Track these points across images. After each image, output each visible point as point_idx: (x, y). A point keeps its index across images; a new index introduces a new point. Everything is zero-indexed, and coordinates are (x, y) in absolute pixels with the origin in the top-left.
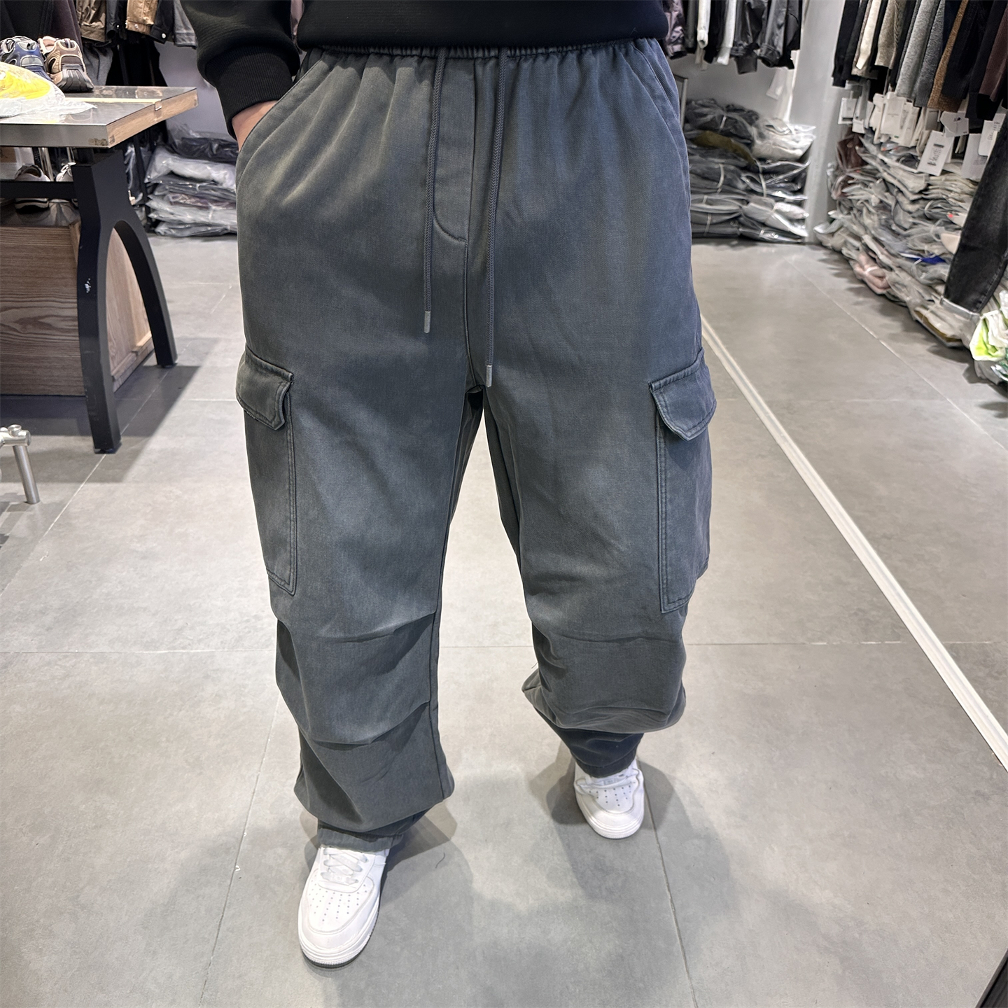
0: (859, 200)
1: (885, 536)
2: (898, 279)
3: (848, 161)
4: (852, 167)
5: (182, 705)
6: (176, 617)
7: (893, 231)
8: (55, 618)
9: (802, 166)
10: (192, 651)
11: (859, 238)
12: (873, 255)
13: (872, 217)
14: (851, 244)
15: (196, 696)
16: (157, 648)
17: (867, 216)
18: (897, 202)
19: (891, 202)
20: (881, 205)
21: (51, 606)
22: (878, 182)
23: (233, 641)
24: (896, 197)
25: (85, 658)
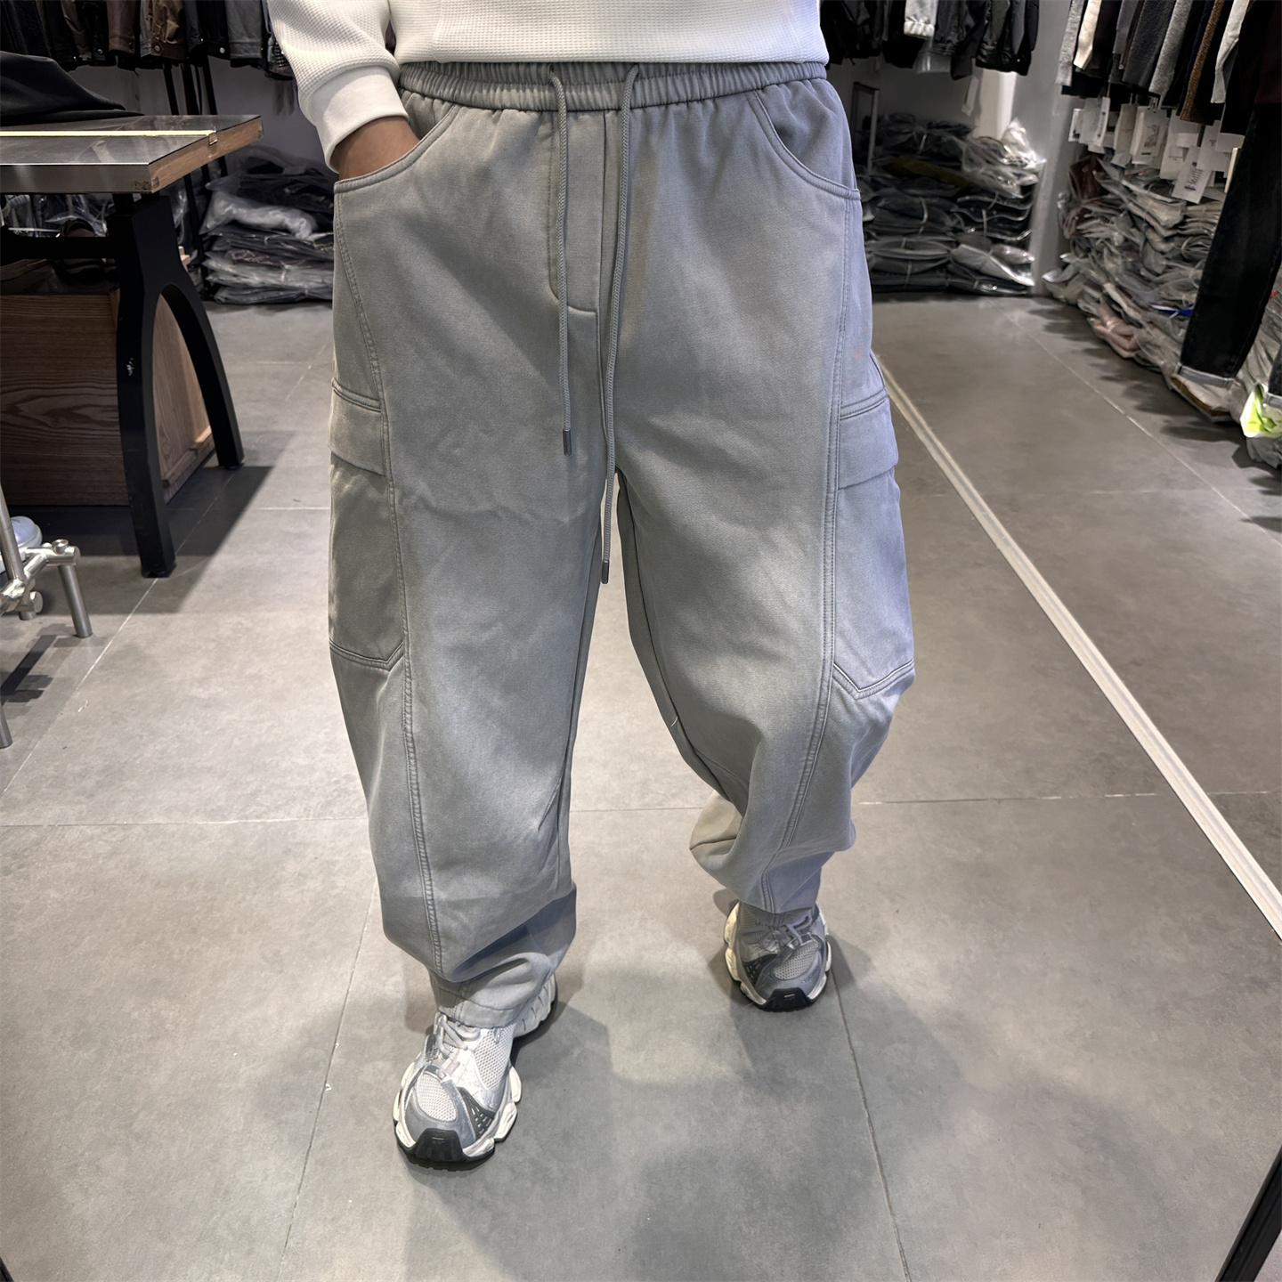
0: (1098, 239)
1: (1135, 663)
2: (1149, 338)
3: (1083, 190)
4: (1089, 198)
5: (257, 888)
6: (248, 779)
7: (1142, 277)
8: (97, 782)
10: (269, 821)
11: (1099, 288)
12: (1117, 309)
13: (1115, 260)
14: (1089, 295)
15: (274, 877)
16: (224, 818)
17: (1109, 259)
18: (1146, 240)
19: (1138, 240)
20: (1126, 244)
21: (92, 768)
22: (1122, 215)
23: (319, 807)
24: (1144, 233)
25: (136, 831)
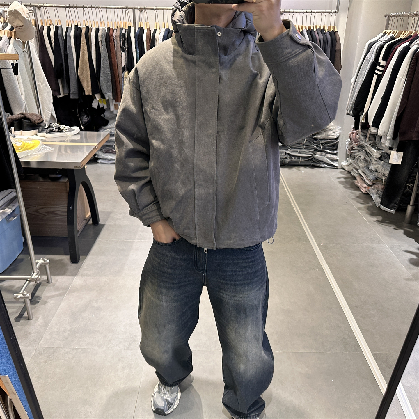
0: (357, 156)
4: (355, 143)
5: (112, 371)
6: (109, 335)
9: (336, 141)
11: (357, 170)
12: (362, 178)
13: (362, 163)
14: (354, 171)
15: (116, 368)
17: (360, 162)
18: (370, 160)
19: (368, 159)
20: (364, 159)
21: (67, 329)
22: (364, 151)
24: (370, 158)
25: (80, 350)
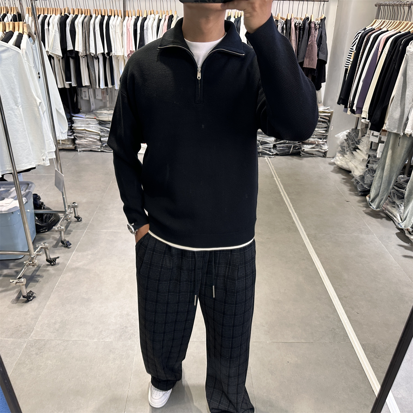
5: (103, 362)
6: (99, 326)
8: (59, 326)
10: (105, 340)
25: (71, 342)
